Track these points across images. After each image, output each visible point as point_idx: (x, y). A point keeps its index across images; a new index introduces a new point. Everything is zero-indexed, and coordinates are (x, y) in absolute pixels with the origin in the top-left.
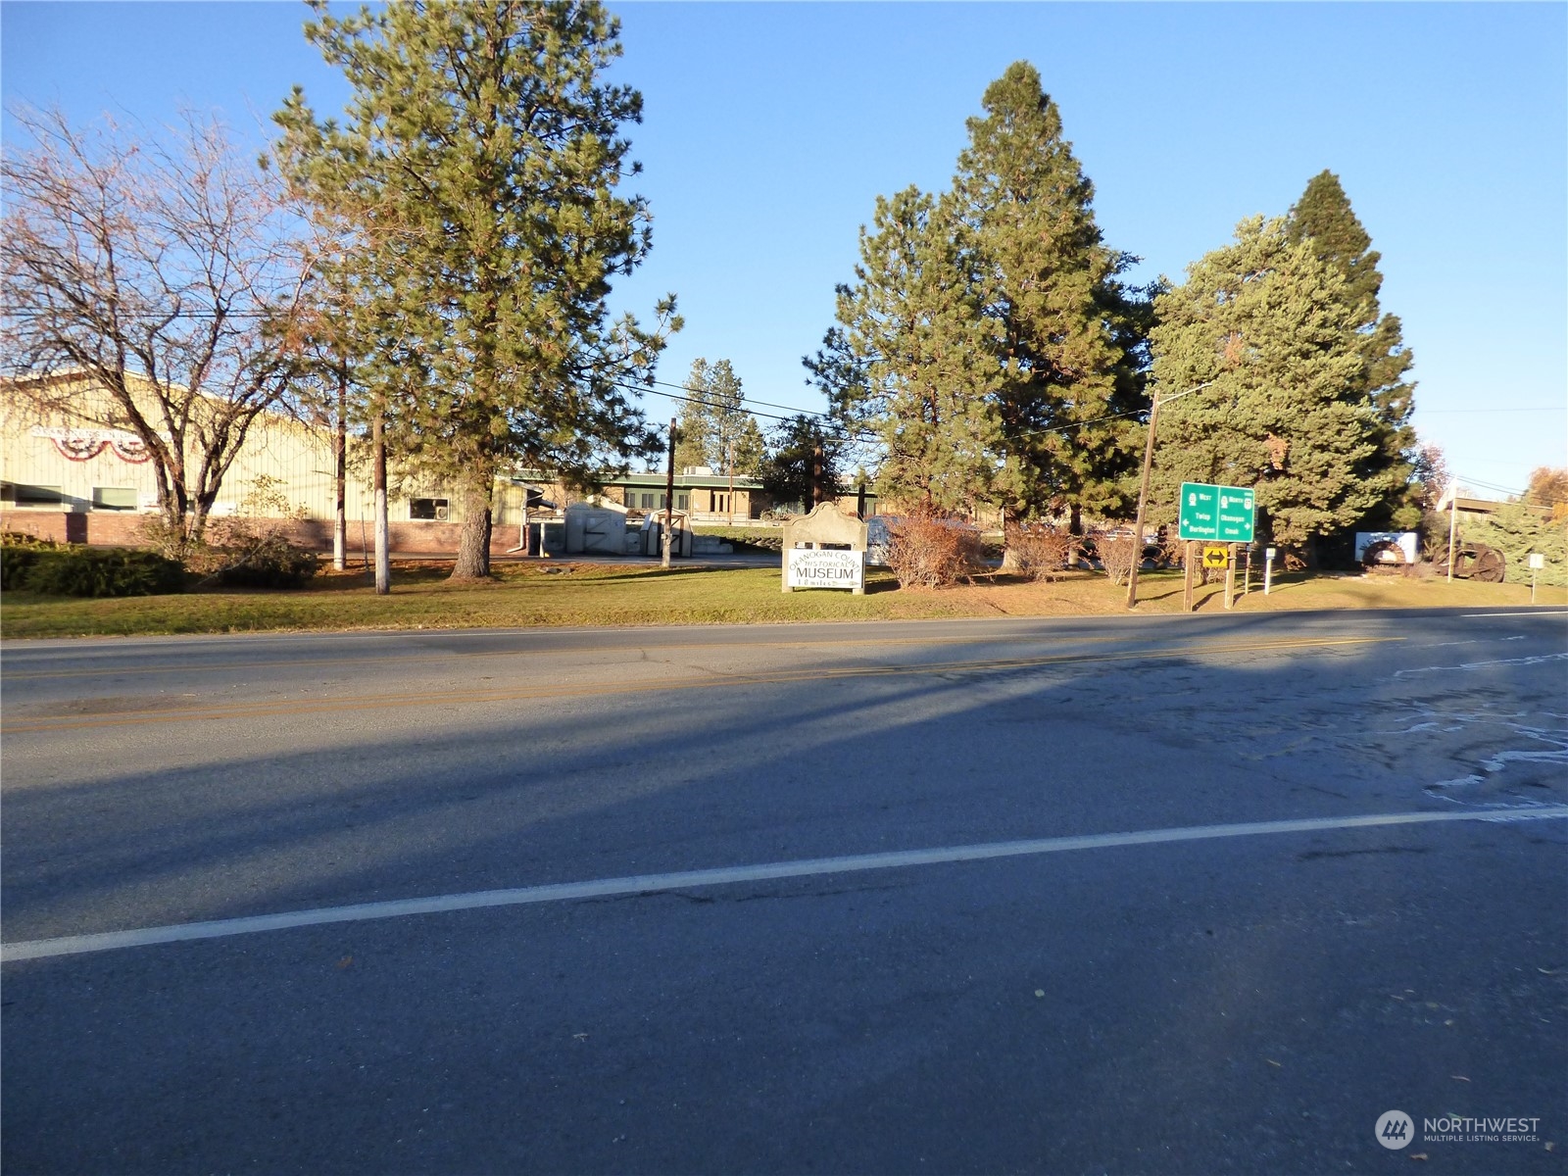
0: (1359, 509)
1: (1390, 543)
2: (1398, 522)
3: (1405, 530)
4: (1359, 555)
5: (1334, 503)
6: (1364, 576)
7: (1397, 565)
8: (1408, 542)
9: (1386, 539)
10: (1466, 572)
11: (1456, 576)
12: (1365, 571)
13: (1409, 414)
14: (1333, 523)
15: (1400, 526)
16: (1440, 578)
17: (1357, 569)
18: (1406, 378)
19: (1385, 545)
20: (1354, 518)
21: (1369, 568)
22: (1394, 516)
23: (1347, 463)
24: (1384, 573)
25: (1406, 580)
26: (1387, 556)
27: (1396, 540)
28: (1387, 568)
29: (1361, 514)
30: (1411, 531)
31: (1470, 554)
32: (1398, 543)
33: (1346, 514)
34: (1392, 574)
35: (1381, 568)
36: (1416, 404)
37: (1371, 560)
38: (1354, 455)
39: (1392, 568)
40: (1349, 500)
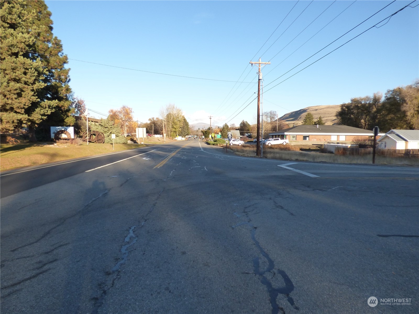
0: (44, 115)
1: (64, 131)
2: (67, 123)
3: (69, 126)
4: (53, 136)
5: (29, 111)
6: (55, 144)
7: (68, 139)
8: (71, 130)
9: (63, 129)
10: (93, 140)
11: (90, 142)
12: (56, 142)
13: (69, 81)
14: (29, 120)
15: (68, 124)
16: (85, 142)
17: (52, 141)
18: (66, 66)
19: (62, 132)
20: (42, 119)
21: (57, 141)
22: (65, 120)
23: (33, 90)
24: (63, 143)
25: (73, 145)
26: (64, 136)
27: (67, 130)
28: (64, 141)
29: (45, 117)
30: (72, 126)
31: (94, 135)
32: (68, 131)
33: (37, 116)
34: (67, 143)
35: (62, 141)
36: (70, 77)
37: (57, 138)
38: (35, 87)
39: (66, 141)
40: (37, 110)
